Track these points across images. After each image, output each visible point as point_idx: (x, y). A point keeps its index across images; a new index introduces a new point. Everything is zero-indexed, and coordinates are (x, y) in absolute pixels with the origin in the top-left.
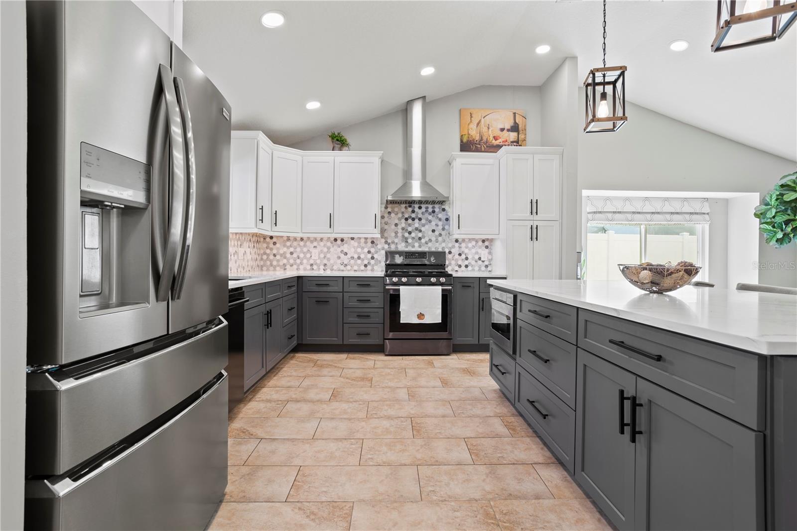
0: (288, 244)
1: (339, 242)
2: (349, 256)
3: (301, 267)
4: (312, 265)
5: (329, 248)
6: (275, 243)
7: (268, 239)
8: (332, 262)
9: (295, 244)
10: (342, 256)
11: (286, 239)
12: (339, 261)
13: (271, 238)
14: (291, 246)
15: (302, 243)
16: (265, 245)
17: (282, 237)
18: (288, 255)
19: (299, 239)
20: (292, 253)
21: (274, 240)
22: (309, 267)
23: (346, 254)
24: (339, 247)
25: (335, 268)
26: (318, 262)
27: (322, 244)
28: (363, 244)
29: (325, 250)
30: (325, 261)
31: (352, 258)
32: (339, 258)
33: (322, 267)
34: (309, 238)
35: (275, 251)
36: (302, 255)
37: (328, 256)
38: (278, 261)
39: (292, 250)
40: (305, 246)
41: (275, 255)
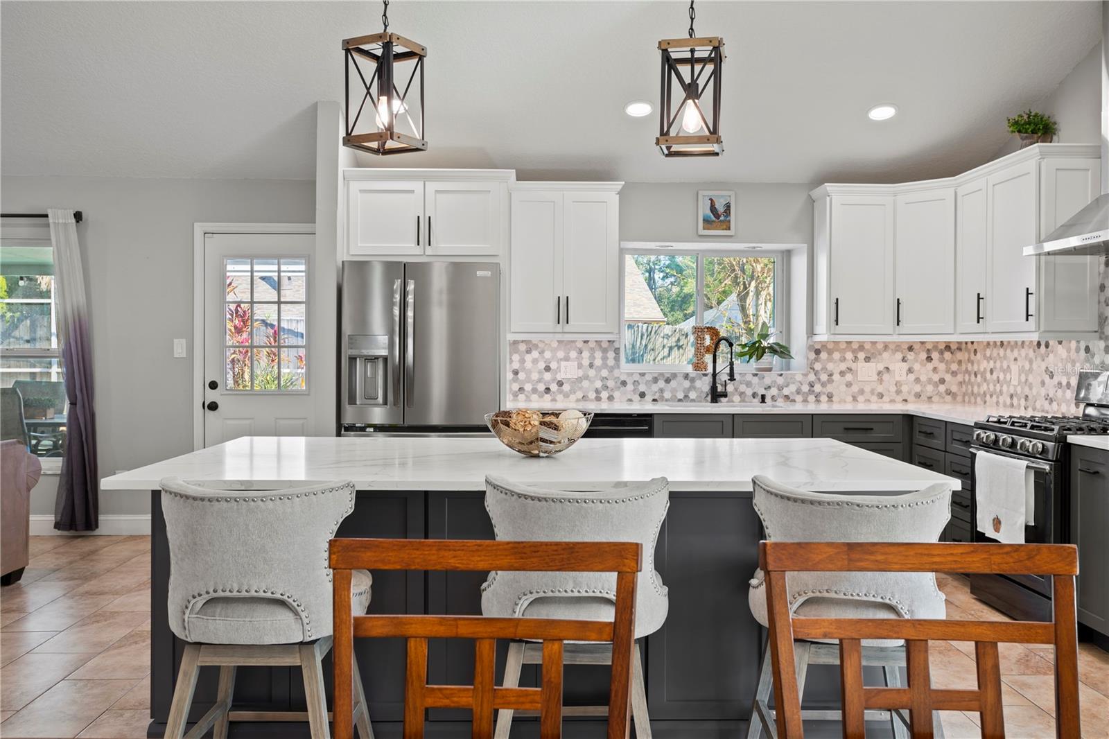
0: (988, 353)
1: (1043, 347)
2: (1056, 380)
3: (1001, 399)
4: (1012, 396)
5: (1031, 362)
6: (975, 351)
7: (969, 345)
8: (1034, 391)
9: (995, 352)
10: (1047, 379)
11: (985, 344)
12: (1043, 392)
13: (972, 343)
14: (991, 358)
15: (1002, 351)
16: (966, 355)
17: (982, 342)
18: (988, 375)
19: (999, 344)
20: (992, 372)
21: (975, 346)
22: (1008, 401)
23: (1052, 377)
24: (1043, 360)
25: (1038, 406)
26: (1019, 389)
27: (1023, 352)
28: (1073, 354)
29: (1027, 366)
30: (1027, 391)
31: (1060, 384)
32: (1043, 383)
33: (1023, 402)
34: (1009, 342)
35: (976, 368)
36: (1002, 377)
37: (1031, 379)
38: (979, 386)
39: (991, 364)
40: (1005, 357)
41: (976, 375)
